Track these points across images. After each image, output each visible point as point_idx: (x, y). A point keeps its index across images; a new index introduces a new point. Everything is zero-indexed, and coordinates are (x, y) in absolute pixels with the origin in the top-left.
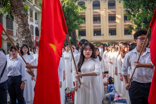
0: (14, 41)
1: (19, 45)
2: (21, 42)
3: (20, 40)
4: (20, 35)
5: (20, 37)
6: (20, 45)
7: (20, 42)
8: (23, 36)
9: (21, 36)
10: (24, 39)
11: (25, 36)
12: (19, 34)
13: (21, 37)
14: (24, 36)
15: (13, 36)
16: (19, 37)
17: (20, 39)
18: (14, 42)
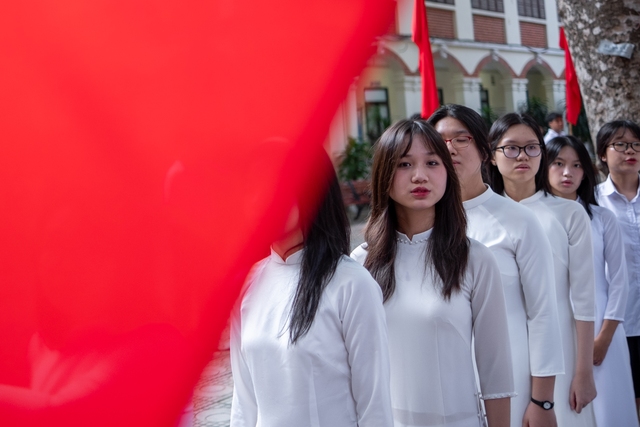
0: (466, 74)
1: (585, 98)
2: (603, 67)
3: (593, 57)
4: (585, 17)
5: (587, 32)
6: (590, 92)
7: (590, 71)
8: (615, 25)
9: (600, 23)
10: (623, 49)
11: (629, 23)
12: (577, 13)
13: (597, 31)
14: (623, 20)
15: (456, 43)
16: (580, 34)
17: (585, 48)
18: (467, 79)
